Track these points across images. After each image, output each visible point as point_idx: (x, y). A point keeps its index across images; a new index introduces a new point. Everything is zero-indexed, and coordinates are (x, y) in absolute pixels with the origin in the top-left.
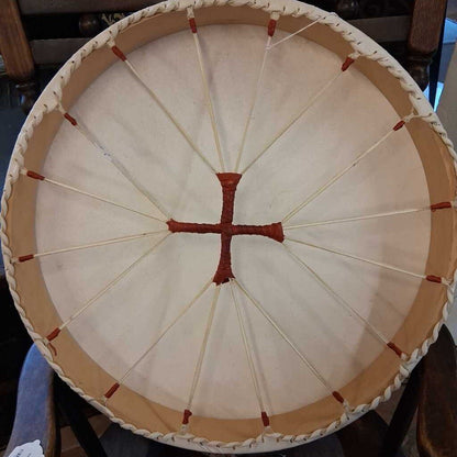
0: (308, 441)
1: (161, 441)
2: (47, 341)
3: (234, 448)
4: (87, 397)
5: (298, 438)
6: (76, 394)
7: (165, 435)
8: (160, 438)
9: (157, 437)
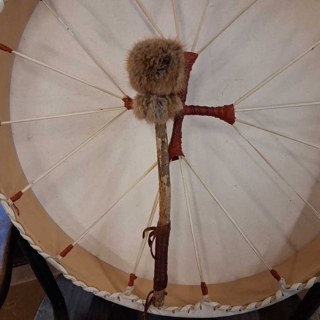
0: (243, 312)
1: (108, 299)
2: (11, 202)
3: (173, 312)
4: (44, 255)
5: (233, 309)
6: (35, 251)
7: (112, 294)
8: (107, 297)
9: (104, 295)
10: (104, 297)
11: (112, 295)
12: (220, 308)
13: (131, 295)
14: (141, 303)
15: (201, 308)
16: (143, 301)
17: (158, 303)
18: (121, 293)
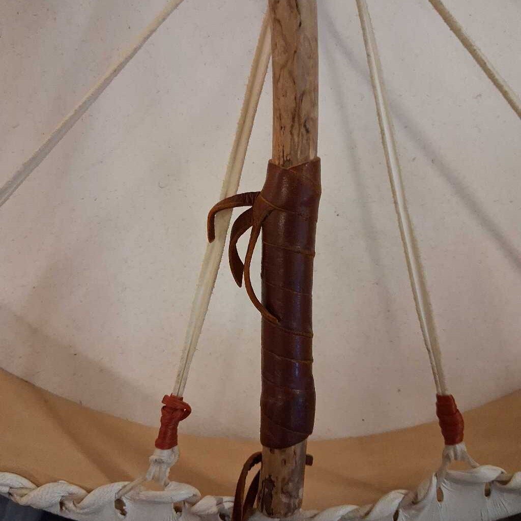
7: (89, 491)
8: (70, 505)
9: (59, 499)
10: (56, 510)
11: (89, 495)
12: (508, 486)
13: (173, 485)
14: (215, 509)
15: (440, 496)
16: (220, 503)
17: (284, 500)
18: (126, 483)
